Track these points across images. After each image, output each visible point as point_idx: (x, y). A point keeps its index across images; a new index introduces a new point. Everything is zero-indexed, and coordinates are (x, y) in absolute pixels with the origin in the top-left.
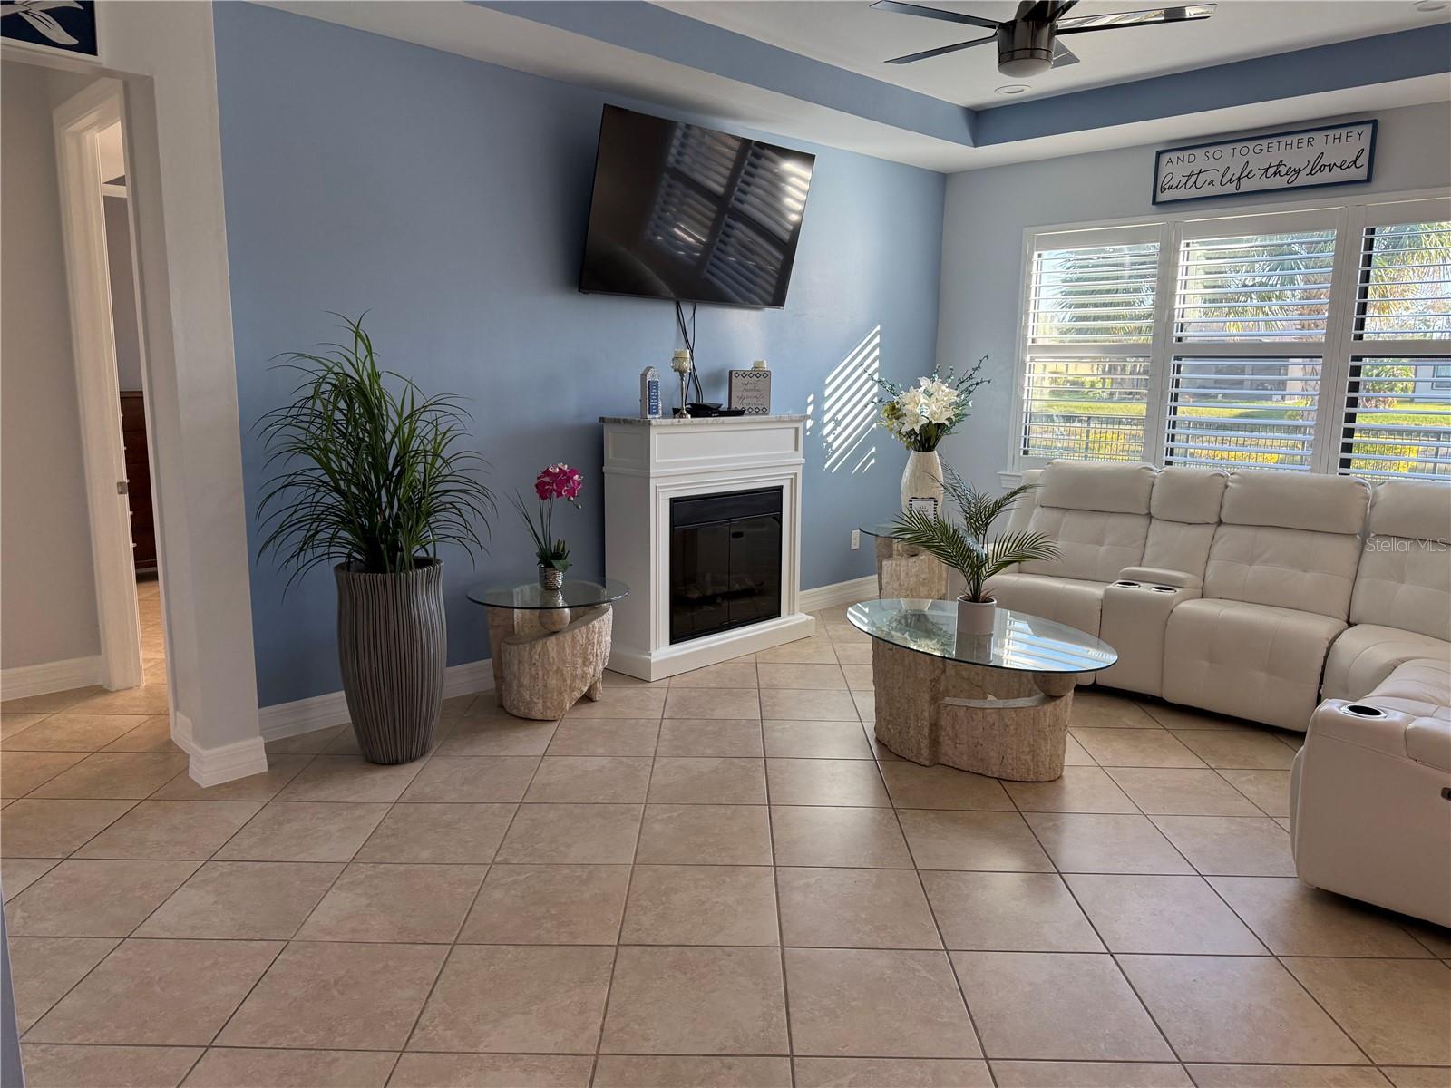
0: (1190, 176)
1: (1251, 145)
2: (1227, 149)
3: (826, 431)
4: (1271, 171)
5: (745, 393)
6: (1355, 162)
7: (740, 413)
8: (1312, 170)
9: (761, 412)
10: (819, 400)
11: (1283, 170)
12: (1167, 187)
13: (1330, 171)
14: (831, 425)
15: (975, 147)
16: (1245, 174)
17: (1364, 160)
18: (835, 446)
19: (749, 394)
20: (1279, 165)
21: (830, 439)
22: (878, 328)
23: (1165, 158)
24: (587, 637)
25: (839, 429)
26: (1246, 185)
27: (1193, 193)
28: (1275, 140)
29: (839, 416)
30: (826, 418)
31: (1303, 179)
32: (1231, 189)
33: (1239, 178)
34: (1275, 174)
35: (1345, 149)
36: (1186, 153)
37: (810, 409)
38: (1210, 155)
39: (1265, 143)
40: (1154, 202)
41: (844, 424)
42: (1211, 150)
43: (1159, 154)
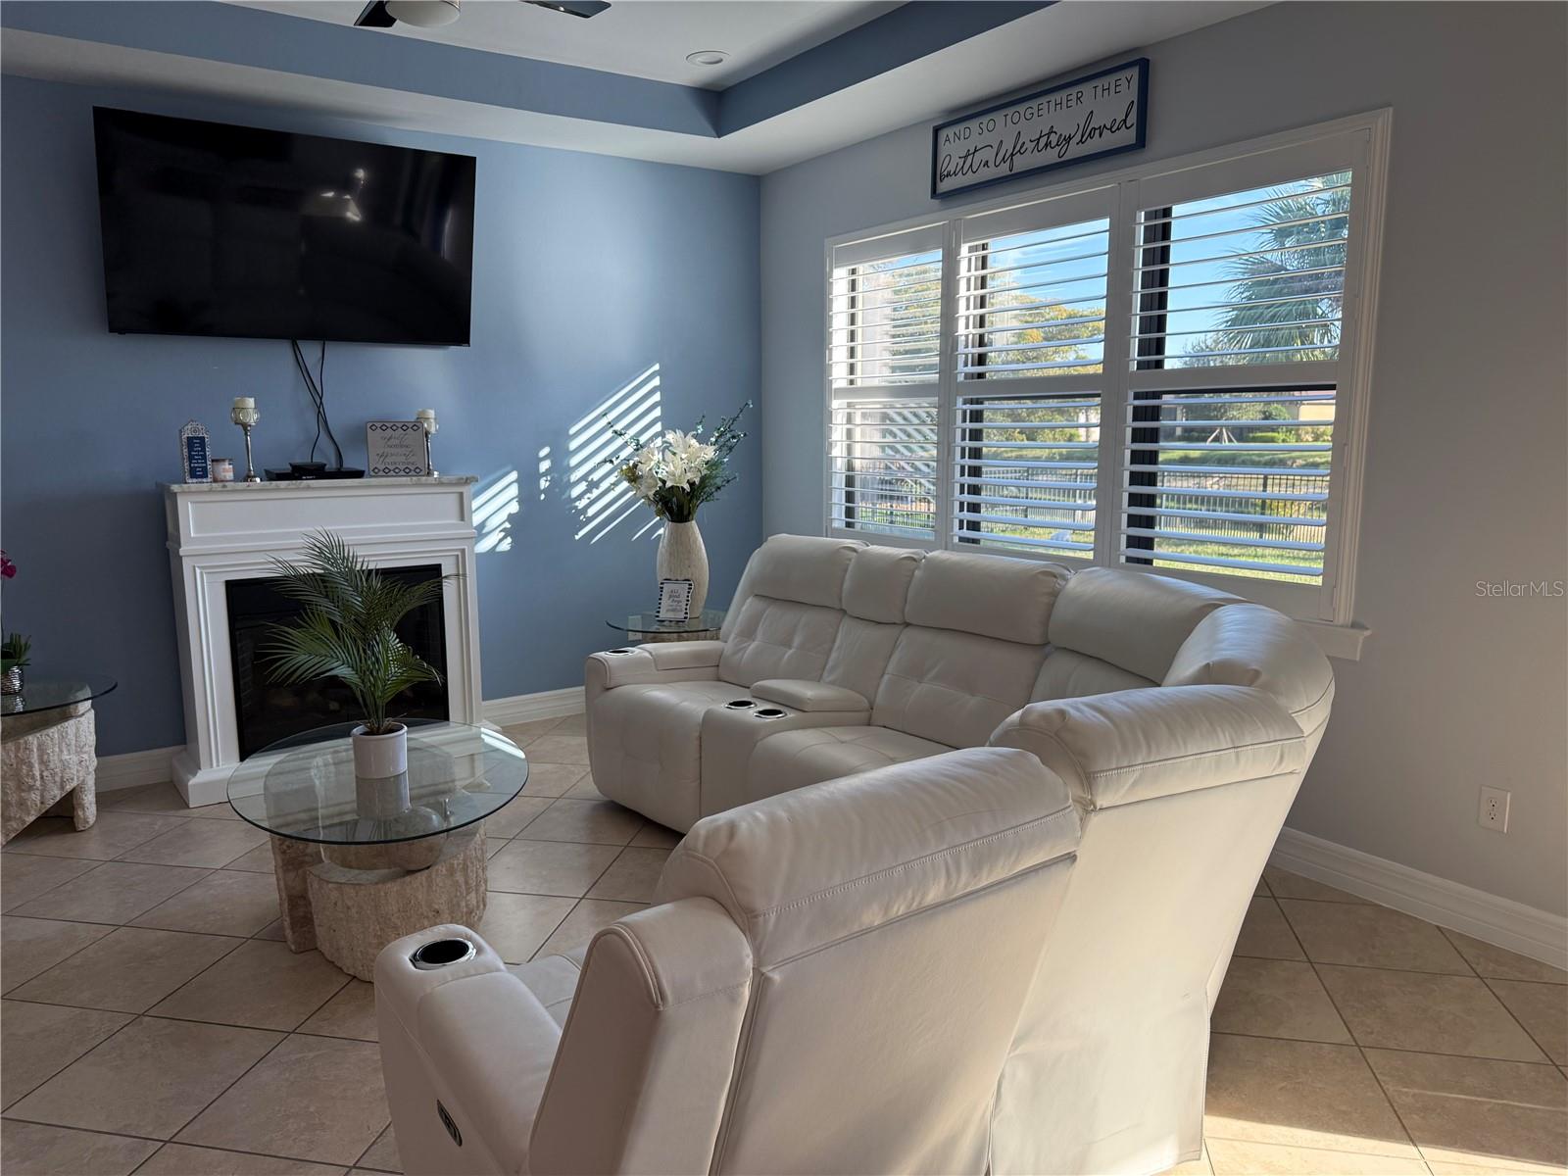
0: (966, 157)
1: (1021, 108)
2: (999, 116)
3: (575, 492)
4: (1043, 141)
5: (387, 450)
6: (1125, 121)
7: (359, 474)
8: (1082, 137)
9: (413, 473)
10: (560, 455)
11: (1054, 138)
12: (945, 173)
13: (1100, 135)
14: (583, 486)
15: (719, 136)
16: (1018, 150)
17: (1132, 119)
18: (591, 512)
19: (393, 450)
20: (1049, 134)
21: (581, 504)
22: (657, 367)
23: (943, 135)
24: (16, 756)
25: (596, 492)
26: (1021, 163)
27: (970, 179)
28: (1044, 100)
29: (595, 476)
30: (574, 477)
31: (1075, 151)
32: (1004, 170)
33: (1012, 155)
34: (1046, 145)
35: (1113, 102)
36: (961, 127)
37: (544, 466)
38: (983, 126)
39: (1034, 104)
40: (934, 193)
41: (604, 485)
42: (985, 119)
43: (936, 131)
